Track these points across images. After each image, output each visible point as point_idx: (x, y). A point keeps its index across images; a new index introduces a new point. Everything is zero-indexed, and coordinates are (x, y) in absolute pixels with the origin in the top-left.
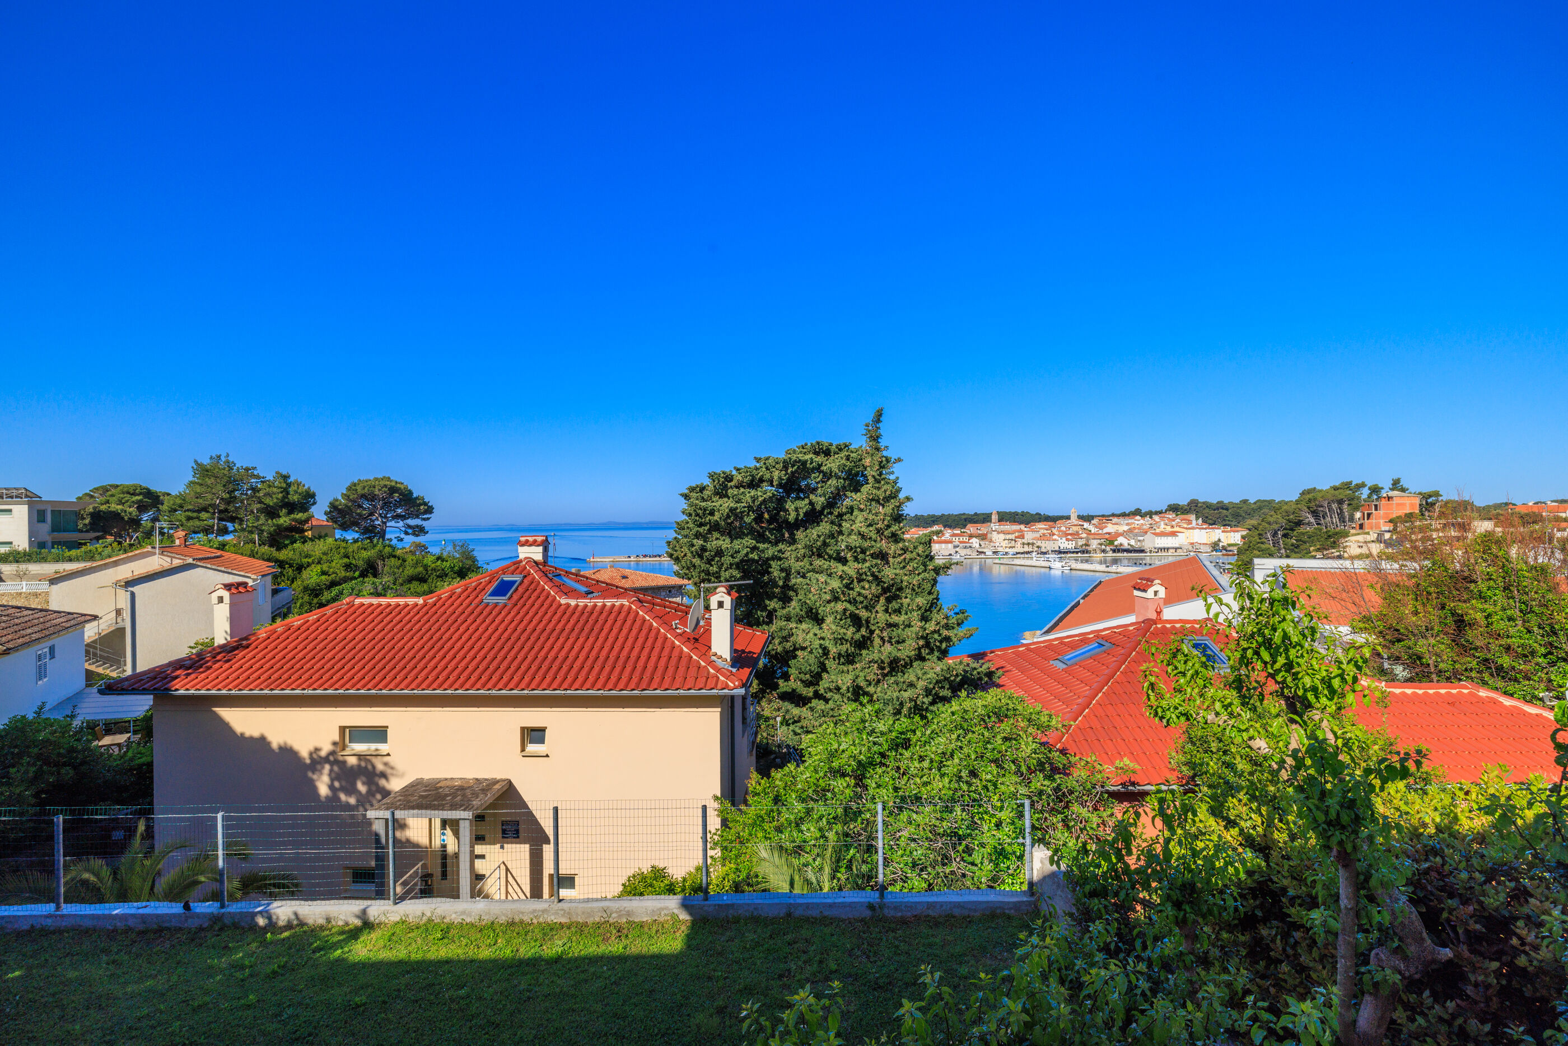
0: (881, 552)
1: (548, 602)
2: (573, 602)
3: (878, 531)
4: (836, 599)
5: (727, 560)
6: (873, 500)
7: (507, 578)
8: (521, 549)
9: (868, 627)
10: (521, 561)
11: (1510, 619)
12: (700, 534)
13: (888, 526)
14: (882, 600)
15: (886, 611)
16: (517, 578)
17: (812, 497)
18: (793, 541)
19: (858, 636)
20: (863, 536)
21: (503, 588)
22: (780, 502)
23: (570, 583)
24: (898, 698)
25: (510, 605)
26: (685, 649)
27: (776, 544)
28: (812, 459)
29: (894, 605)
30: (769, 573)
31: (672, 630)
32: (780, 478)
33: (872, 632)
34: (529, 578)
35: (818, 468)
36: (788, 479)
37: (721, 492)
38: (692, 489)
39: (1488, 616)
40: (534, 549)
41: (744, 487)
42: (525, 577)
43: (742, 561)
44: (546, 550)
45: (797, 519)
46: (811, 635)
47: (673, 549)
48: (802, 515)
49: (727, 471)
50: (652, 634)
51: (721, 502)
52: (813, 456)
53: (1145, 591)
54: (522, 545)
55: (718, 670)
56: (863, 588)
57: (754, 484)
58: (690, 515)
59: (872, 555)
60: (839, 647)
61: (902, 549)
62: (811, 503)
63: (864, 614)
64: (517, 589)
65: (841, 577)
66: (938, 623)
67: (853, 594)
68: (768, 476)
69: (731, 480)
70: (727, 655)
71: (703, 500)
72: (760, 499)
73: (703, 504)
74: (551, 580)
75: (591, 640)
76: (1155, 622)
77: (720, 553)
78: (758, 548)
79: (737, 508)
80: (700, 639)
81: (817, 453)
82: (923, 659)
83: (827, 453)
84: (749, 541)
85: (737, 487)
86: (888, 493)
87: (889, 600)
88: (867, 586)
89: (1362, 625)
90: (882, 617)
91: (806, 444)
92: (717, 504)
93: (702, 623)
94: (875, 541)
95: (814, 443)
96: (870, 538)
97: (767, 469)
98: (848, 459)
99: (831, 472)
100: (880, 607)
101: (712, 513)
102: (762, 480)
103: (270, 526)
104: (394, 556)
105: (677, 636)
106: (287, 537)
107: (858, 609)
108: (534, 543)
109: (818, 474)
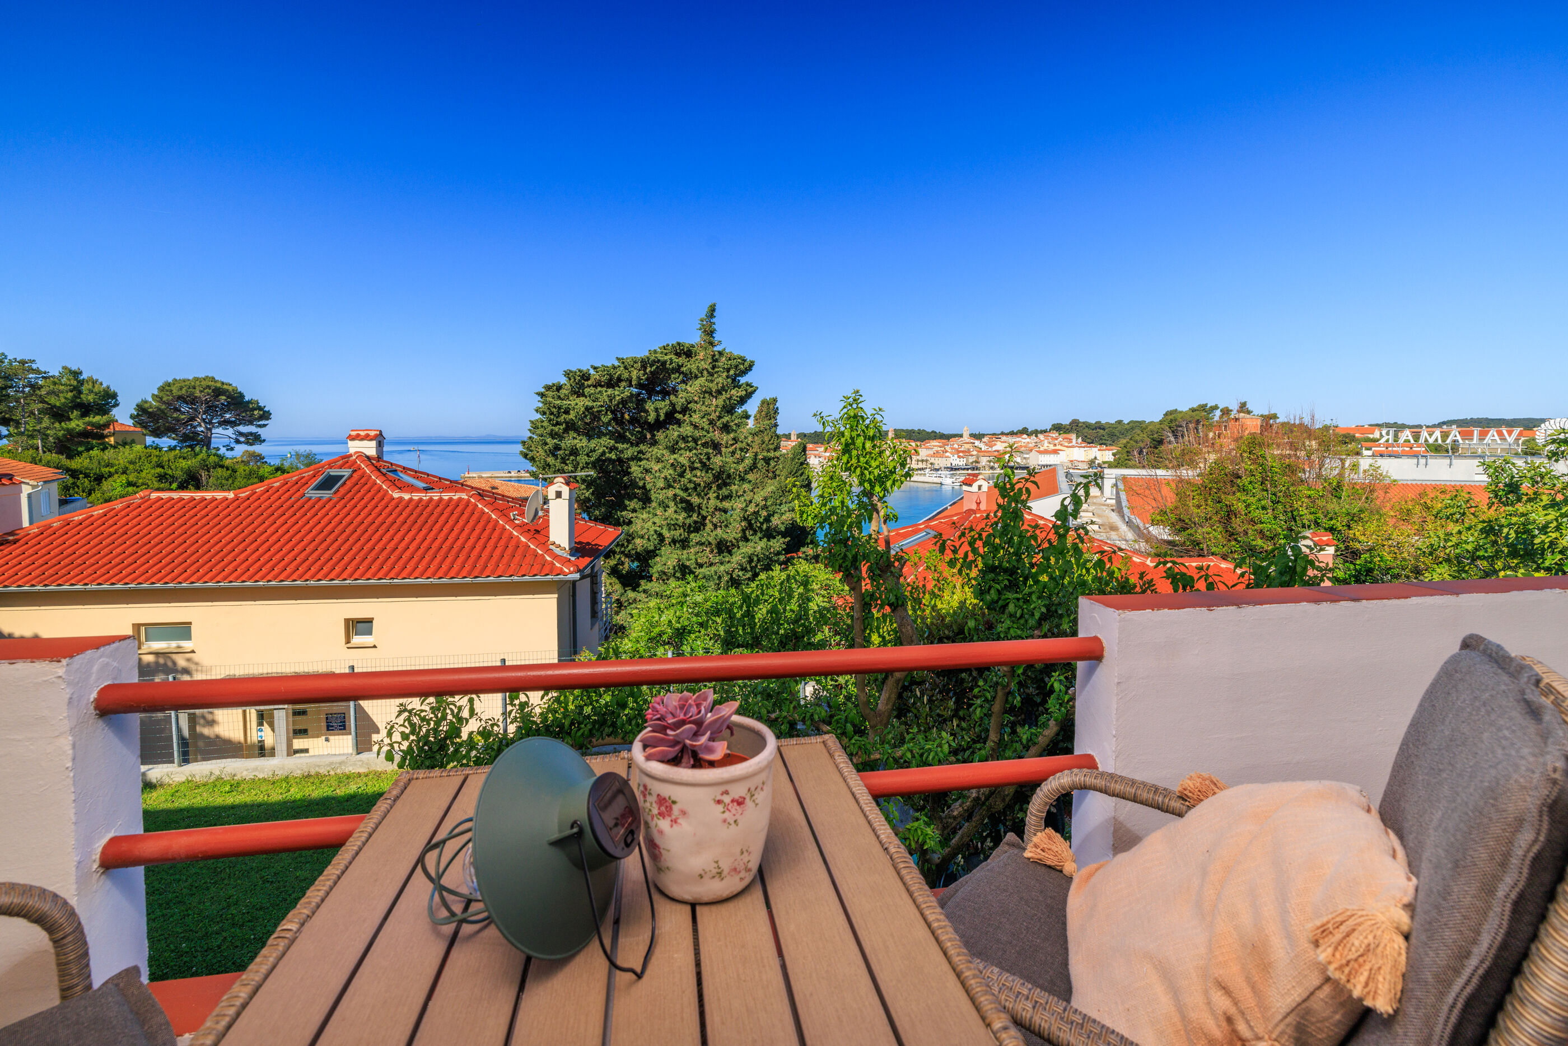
0: (712, 441)
1: (380, 495)
2: (407, 496)
3: (711, 422)
4: (669, 486)
5: (583, 459)
6: (705, 392)
7: (334, 472)
8: (350, 443)
9: (699, 514)
10: (351, 456)
11: (1264, 508)
12: (556, 434)
13: (720, 417)
14: (714, 487)
15: (717, 497)
16: (346, 473)
17: (672, 397)
18: (654, 443)
19: (688, 521)
20: (696, 427)
21: (328, 483)
22: (640, 404)
23: (406, 478)
24: (716, 573)
25: (335, 499)
26: (523, 539)
27: (637, 445)
28: (671, 359)
29: (724, 491)
30: (629, 473)
31: (511, 521)
32: (639, 378)
33: (704, 518)
34: (359, 473)
35: (678, 369)
36: (647, 379)
37: (578, 392)
38: (548, 388)
39: (1248, 506)
40: (366, 443)
41: (602, 386)
42: (354, 471)
43: (598, 460)
44: (380, 445)
45: (657, 420)
46: (650, 523)
47: (528, 448)
48: (662, 418)
49: (584, 369)
50: (490, 526)
51: (578, 400)
52: (674, 357)
53: (970, 485)
54: (353, 439)
55: (556, 557)
56: (696, 476)
57: (612, 383)
58: (544, 413)
59: (705, 445)
60: (672, 532)
61: (734, 439)
62: (671, 404)
63: (695, 500)
64: (344, 483)
65: (672, 465)
66: (757, 505)
67: (684, 481)
68: (626, 375)
69: (588, 379)
70: (565, 544)
71: (559, 397)
72: (618, 398)
73: (558, 402)
74: (384, 475)
75: (424, 531)
76: (974, 512)
77: (574, 452)
78: (617, 449)
79: (592, 407)
80: (539, 530)
81: (678, 355)
82: (747, 540)
83: (687, 354)
84: (607, 441)
85: (595, 386)
86: (720, 385)
87: (719, 487)
88: (699, 474)
89: (1159, 518)
90: (713, 502)
91: (668, 345)
92: (573, 403)
93: (541, 513)
94: (708, 433)
95: (675, 343)
96: (702, 429)
97: (626, 368)
99: (691, 373)
100: (712, 495)
101: (567, 412)
102: (620, 380)
103: (57, 430)
104: (222, 467)
105: (516, 527)
106: (80, 444)
107: (690, 495)
108: (367, 438)
109: (677, 375)
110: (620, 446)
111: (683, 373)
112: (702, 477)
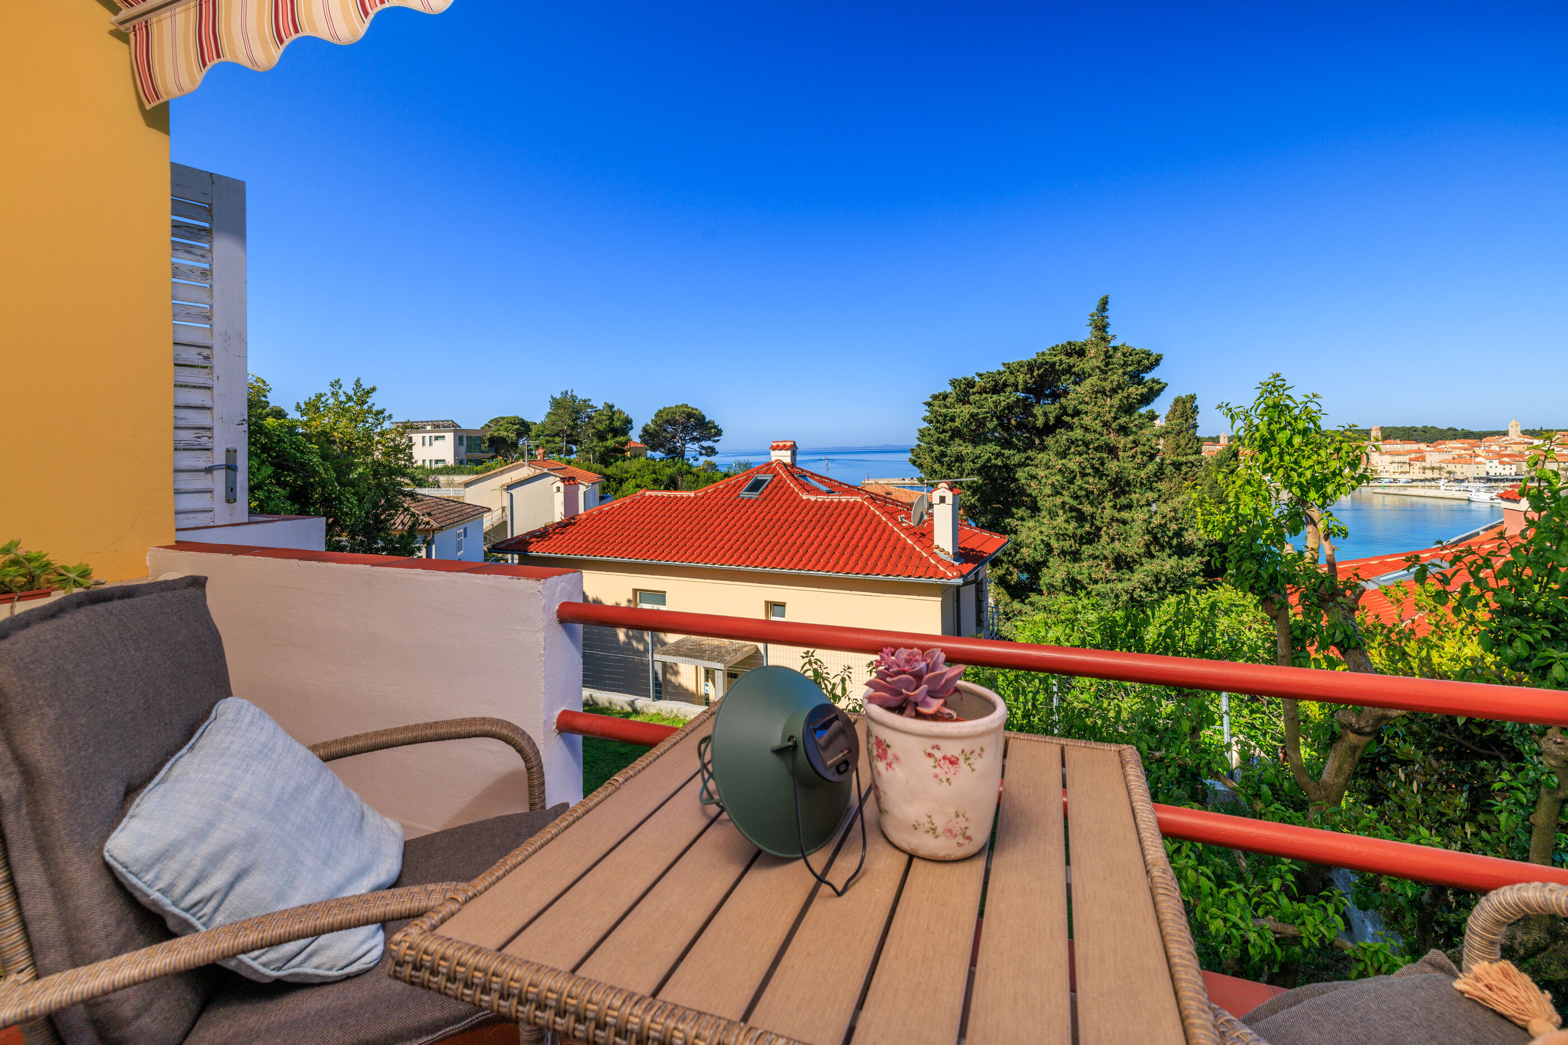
0: (1107, 445)
1: (792, 497)
2: (813, 498)
3: (1106, 424)
4: (1058, 493)
5: (968, 466)
6: (1098, 392)
7: (760, 477)
8: (773, 453)
9: (1092, 524)
10: (772, 463)
12: (942, 441)
13: (1116, 418)
14: (1110, 495)
15: (1114, 507)
16: (768, 477)
17: (1064, 399)
18: (1044, 448)
19: (1079, 532)
20: (1087, 430)
21: (756, 486)
22: (1027, 408)
23: (814, 483)
24: (1113, 590)
25: (760, 500)
26: (909, 541)
27: (1025, 451)
28: (1062, 361)
29: (1123, 500)
30: (1016, 480)
31: (899, 524)
32: (1025, 382)
33: (1099, 529)
34: (778, 478)
35: (1069, 370)
36: (1034, 383)
37: (963, 399)
38: (935, 397)
40: (783, 452)
41: (987, 393)
42: (775, 476)
43: (984, 466)
44: (794, 454)
45: (1046, 423)
46: (1037, 532)
47: (916, 456)
48: (1052, 422)
49: (970, 377)
50: (881, 527)
51: (963, 408)
52: (1064, 358)
54: (774, 449)
55: (939, 560)
56: (1087, 483)
57: (997, 389)
58: (931, 422)
59: (1098, 449)
60: (1061, 543)
61: (1134, 442)
62: (1062, 407)
63: (1087, 509)
64: (767, 486)
65: (1060, 470)
66: (1164, 517)
67: (1074, 487)
68: (1012, 380)
69: (973, 387)
70: (949, 547)
71: (945, 406)
72: (1003, 404)
73: (944, 410)
74: (796, 479)
75: (826, 529)
77: (960, 458)
78: (1003, 455)
79: (977, 414)
80: (924, 534)
81: (1069, 355)
82: (1152, 556)
83: (1080, 353)
84: (992, 448)
85: (980, 393)
87: (1116, 496)
88: (1091, 480)
90: (1109, 512)
91: (1058, 346)
92: (958, 411)
93: (926, 517)
94: (1102, 435)
95: (1066, 343)
96: (1095, 431)
97: (1011, 373)
99: (1084, 373)
100: (1108, 504)
101: (953, 420)
102: (1005, 385)
103: (600, 447)
104: (691, 473)
105: (902, 529)
106: (612, 456)
107: (1081, 503)
108: (784, 448)
109: (1068, 376)
110: (1006, 452)
111: (1074, 373)
112: (1093, 484)
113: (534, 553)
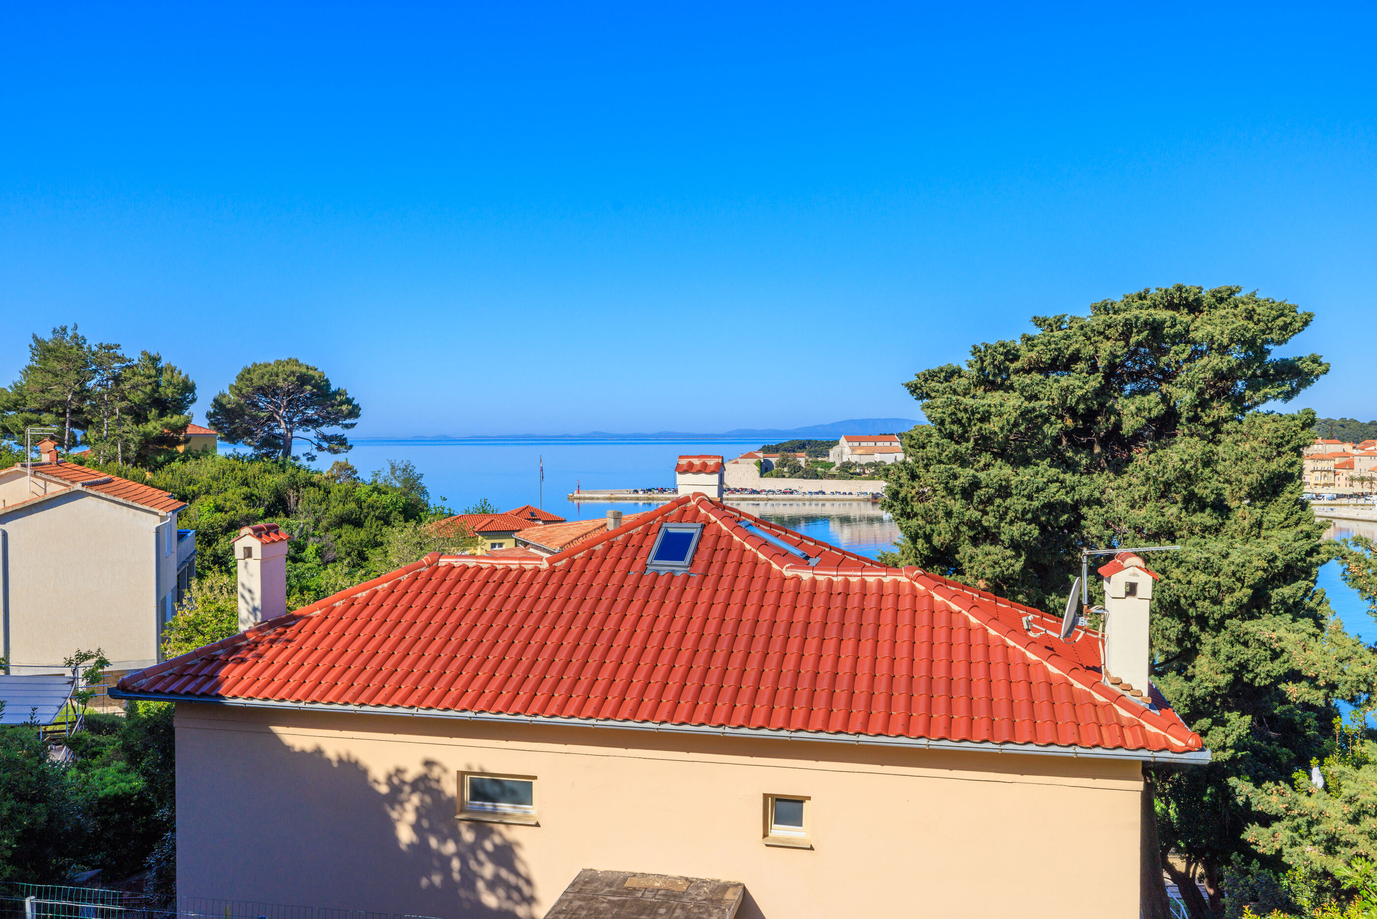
1: (762, 572)
2: (805, 575)
5: (1017, 503)
7: (675, 528)
8: (681, 479)
10: (687, 500)
16: (694, 529)
17: (1165, 387)
21: (674, 547)
23: (774, 540)
25: (696, 577)
34: (712, 530)
35: (1183, 337)
37: (995, 381)
38: (931, 376)
40: (703, 478)
41: (1041, 371)
42: (704, 527)
45: (1137, 430)
49: (1008, 341)
51: (998, 398)
52: (1168, 313)
54: (685, 472)
62: (1165, 399)
64: (697, 549)
68: (1089, 350)
69: (1016, 358)
74: (751, 534)
79: (1031, 410)
81: (1171, 306)
83: (1195, 307)
85: (1029, 371)
91: (1147, 291)
92: (991, 402)
93: (1082, 622)
95: (1171, 288)
98: (1250, 318)
101: (985, 418)
102: (1075, 357)
104: (313, 485)
105: (1030, 643)
106: (159, 452)
108: (704, 469)
109: (1182, 346)
113: (240, 701)
